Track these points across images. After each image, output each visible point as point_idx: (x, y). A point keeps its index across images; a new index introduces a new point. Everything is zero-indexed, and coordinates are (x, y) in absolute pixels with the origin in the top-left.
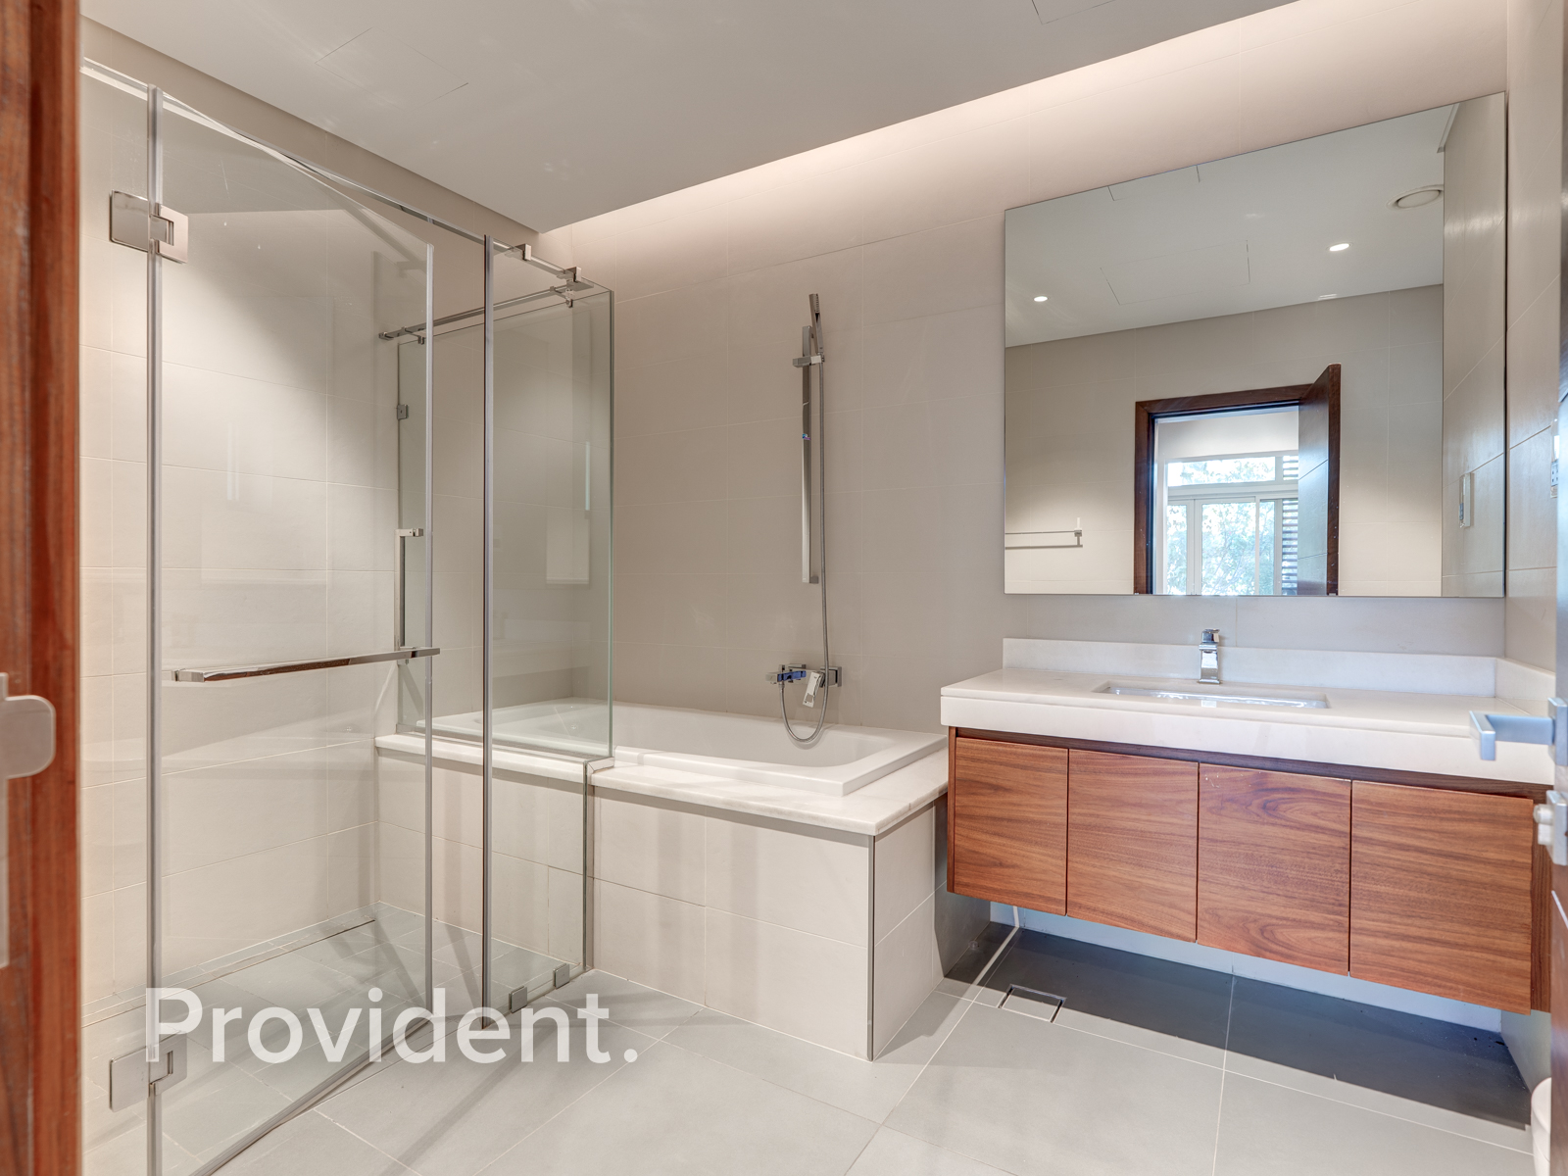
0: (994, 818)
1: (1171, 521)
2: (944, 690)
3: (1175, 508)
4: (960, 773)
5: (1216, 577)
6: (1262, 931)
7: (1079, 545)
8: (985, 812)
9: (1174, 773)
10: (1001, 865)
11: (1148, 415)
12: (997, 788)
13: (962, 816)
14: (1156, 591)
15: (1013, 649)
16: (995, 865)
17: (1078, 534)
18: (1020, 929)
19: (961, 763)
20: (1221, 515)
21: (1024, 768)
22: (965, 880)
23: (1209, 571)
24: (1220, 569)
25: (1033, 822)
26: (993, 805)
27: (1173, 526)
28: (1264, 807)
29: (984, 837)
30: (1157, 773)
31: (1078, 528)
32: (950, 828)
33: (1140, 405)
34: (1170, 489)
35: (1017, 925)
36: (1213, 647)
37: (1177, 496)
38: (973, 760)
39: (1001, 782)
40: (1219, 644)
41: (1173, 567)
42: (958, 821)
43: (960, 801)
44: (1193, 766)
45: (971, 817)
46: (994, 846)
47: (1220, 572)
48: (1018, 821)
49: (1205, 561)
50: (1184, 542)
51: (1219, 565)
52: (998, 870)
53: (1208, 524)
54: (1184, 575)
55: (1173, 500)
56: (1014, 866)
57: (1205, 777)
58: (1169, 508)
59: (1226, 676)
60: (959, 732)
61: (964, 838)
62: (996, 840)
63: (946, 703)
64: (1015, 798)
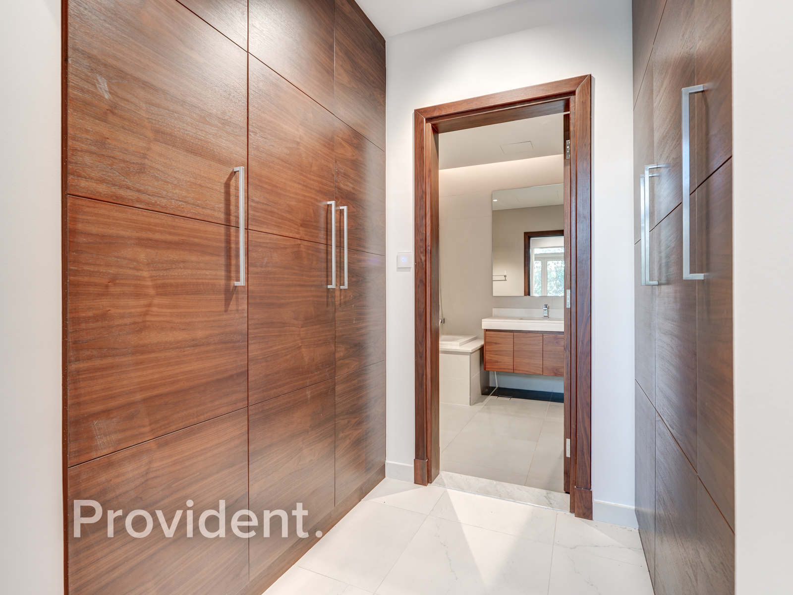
0: (496, 351)
1: (535, 266)
2: (483, 320)
3: (537, 262)
4: (487, 340)
5: (553, 290)
6: (556, 370)
7: (506, 280)
8: (493, 350)
9: (538, 336)
10: (498, 362)
11: (528, 236)
12: (496, 343)
13: (488, 351)
14: (531, 295)
15: (495, 311)
16: (496, 362)
17: (505, 276)
18: (498, 388)
19: (487, 338)
20: (555, 264)
21: (503, 338)
22: (488, 367)
23: (551, 287)
24: (555, 287)
25: (505, 351)
26: (495, 347)
27: (536, 268)
28: (557, 343)
29: (493, 356)
30: (534, 337)
31: (505, 274)
32: (484, 354)
33: (525, 233)
34: (536, 255)
35: (497, 387)
36: (546, 309)
37: (538, 258)
38: (490, 337)
39: (497, 342)
40: (548, 308)
41: (536, 285)
42: (487, 352)
43: (487, 348)
44: (541, 335)
45: (490, 351)
46: (496, 358)
47: (555, 288)
48: (502, 351)
49: (548, 283)
50: (540, 275)
51: (555, 285)
52: (497, 363)
53: (550, 267)
54: (540, 289)
55: (536, 259)
56: (501, 362)
57: (544, 337)
58: (535, 262)
59: (550, 317)
60: (487, 330)
61: (487, 357)
62: (496, 356)
63: (483, 323)
64: (501, 345)
